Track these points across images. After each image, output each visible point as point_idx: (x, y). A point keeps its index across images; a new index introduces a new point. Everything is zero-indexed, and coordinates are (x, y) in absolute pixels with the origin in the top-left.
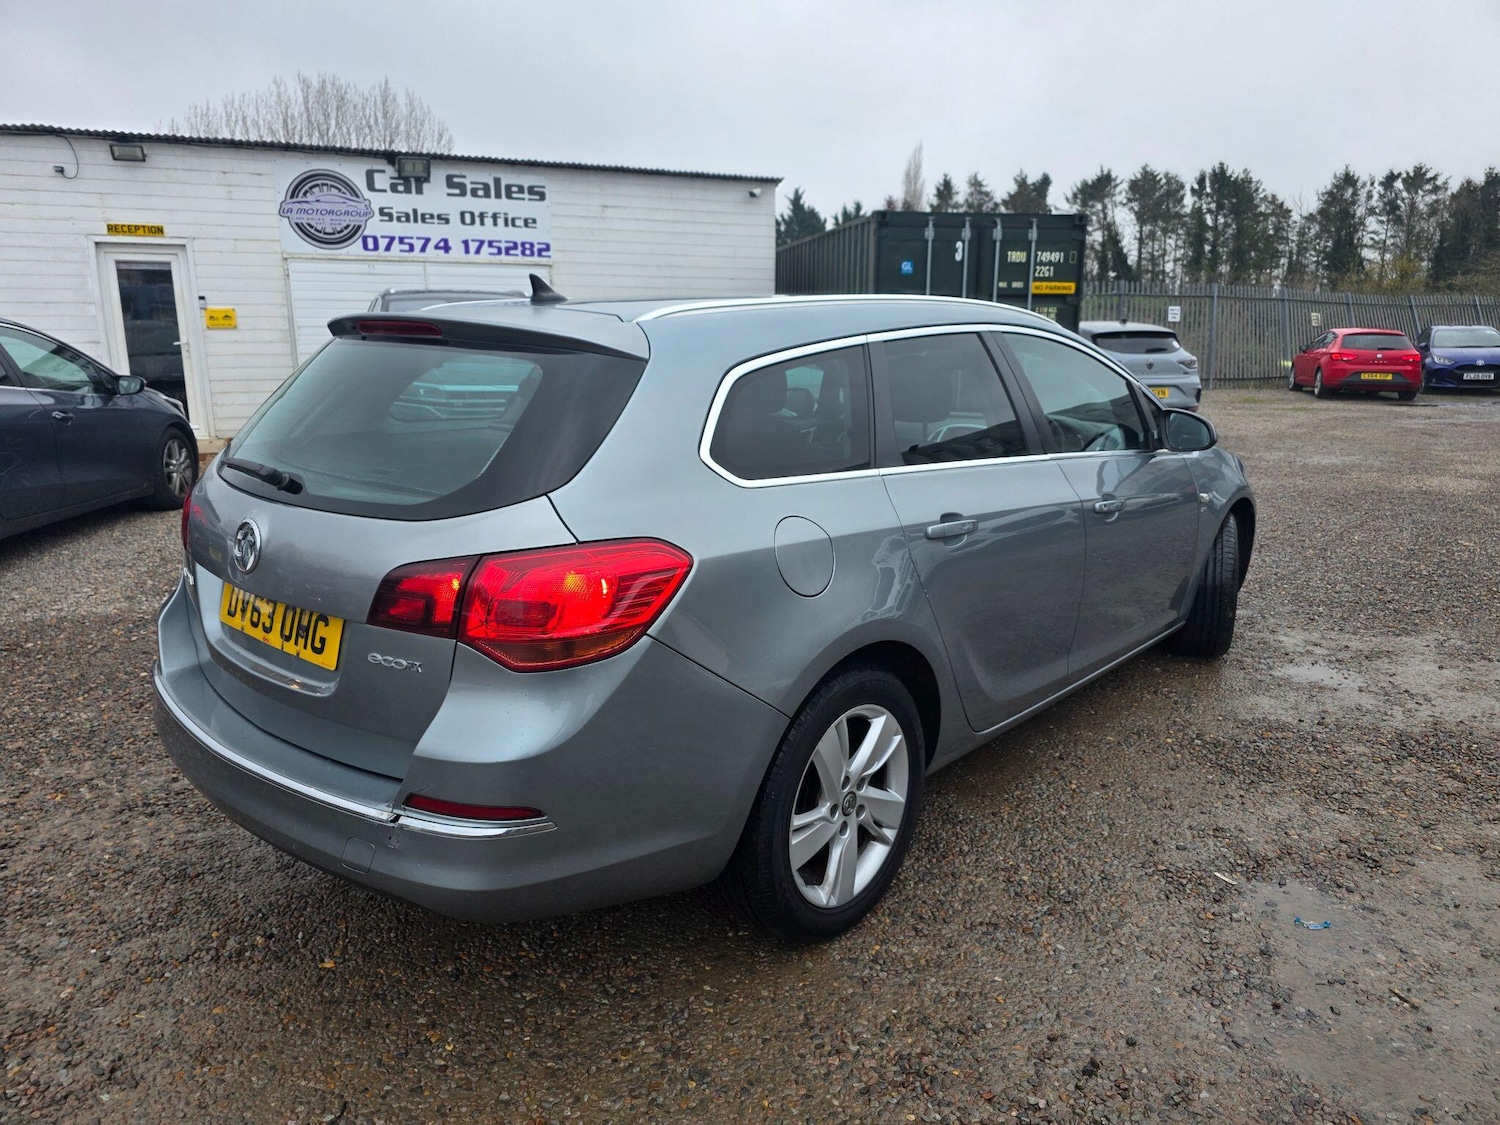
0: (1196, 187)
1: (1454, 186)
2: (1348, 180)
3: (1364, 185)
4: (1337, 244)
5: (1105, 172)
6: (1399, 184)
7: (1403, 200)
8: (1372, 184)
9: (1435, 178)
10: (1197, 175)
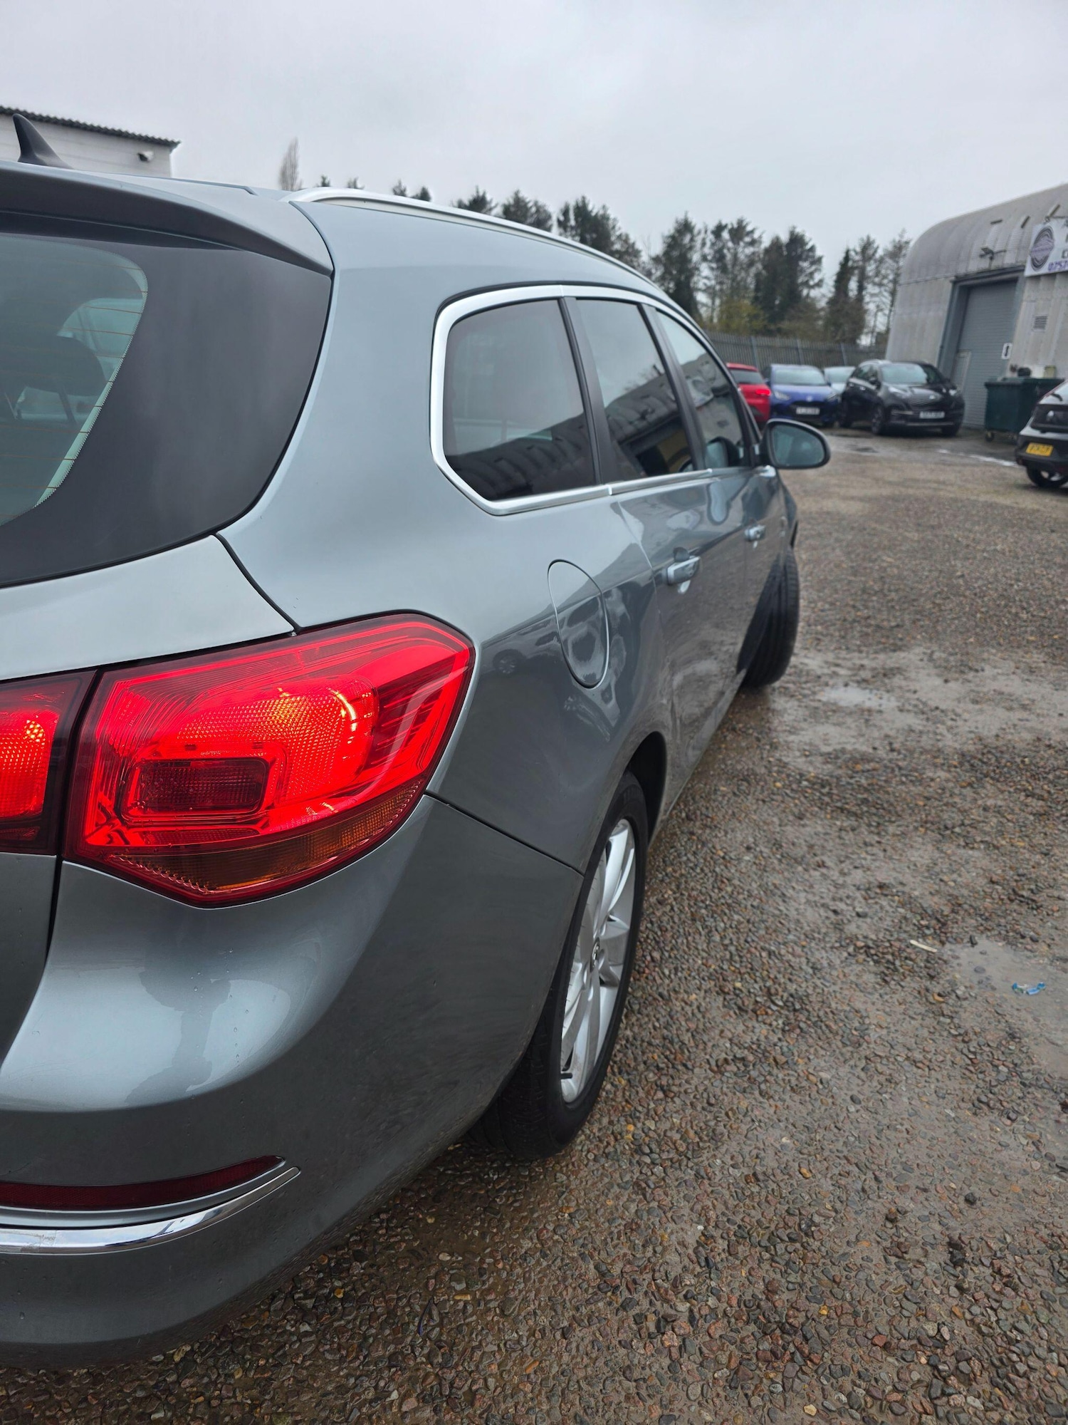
0: (562, 218)
1: (766, 243)
2: (685, 227)
3: (699, 233)
4: (678, 284)
5: (481, 194)
6: (726, 235)
7: (729, 249)
8: (706, 232)
9: (752, 232)
10: (562, 206)
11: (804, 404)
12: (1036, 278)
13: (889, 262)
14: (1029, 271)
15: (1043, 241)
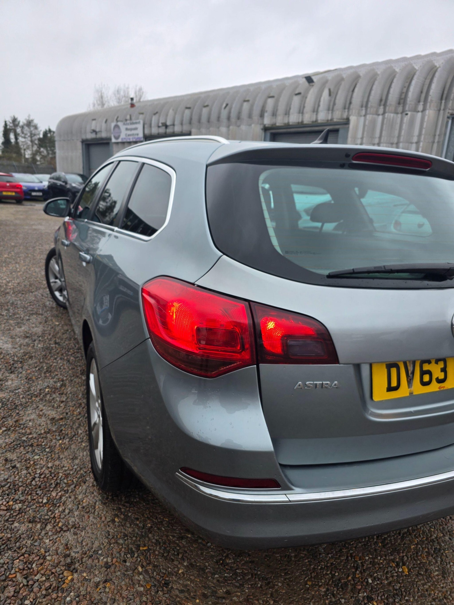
11: (34, 191)
12: (117, 143)
13: (26, 128)
14: (114, 140)
15: (117, 129)
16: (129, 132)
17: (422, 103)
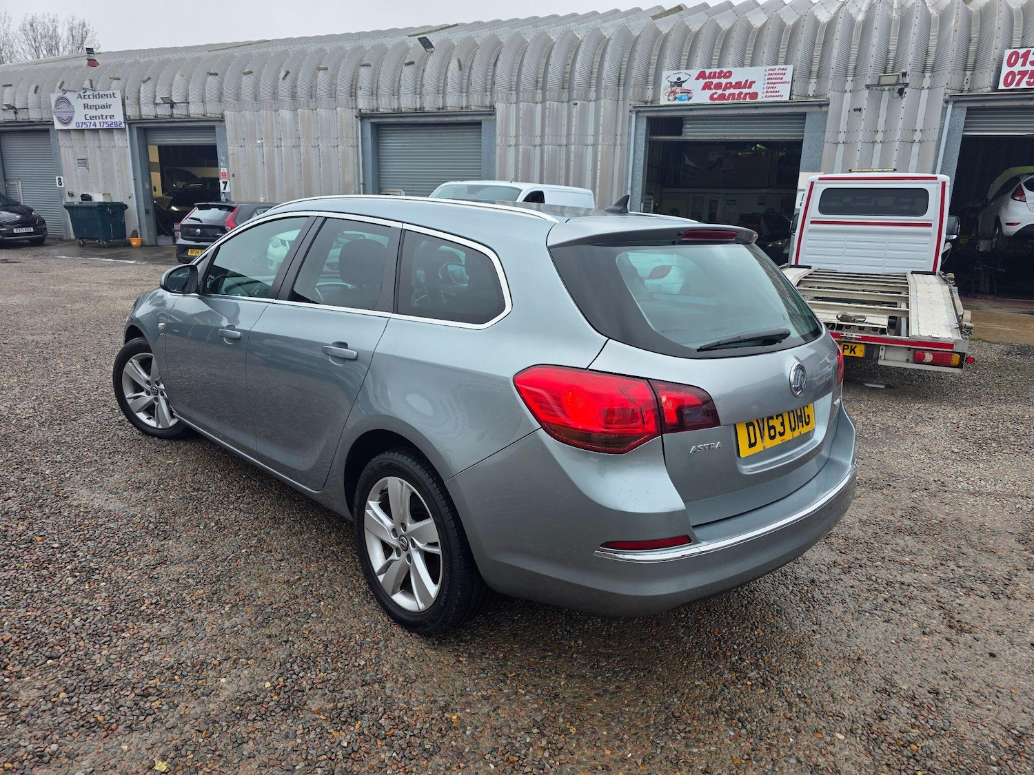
12: (67, 131)
14: (58, 126)
15: (63, 106)
16: (92, 112)
17: (593, 89)
